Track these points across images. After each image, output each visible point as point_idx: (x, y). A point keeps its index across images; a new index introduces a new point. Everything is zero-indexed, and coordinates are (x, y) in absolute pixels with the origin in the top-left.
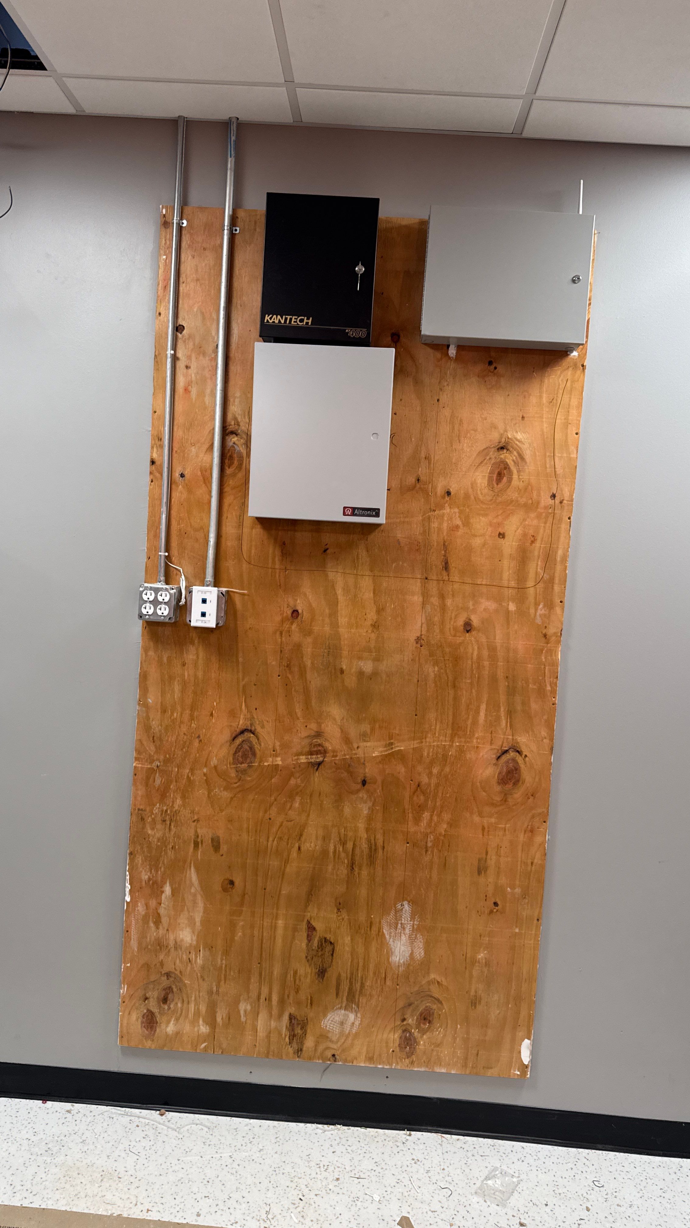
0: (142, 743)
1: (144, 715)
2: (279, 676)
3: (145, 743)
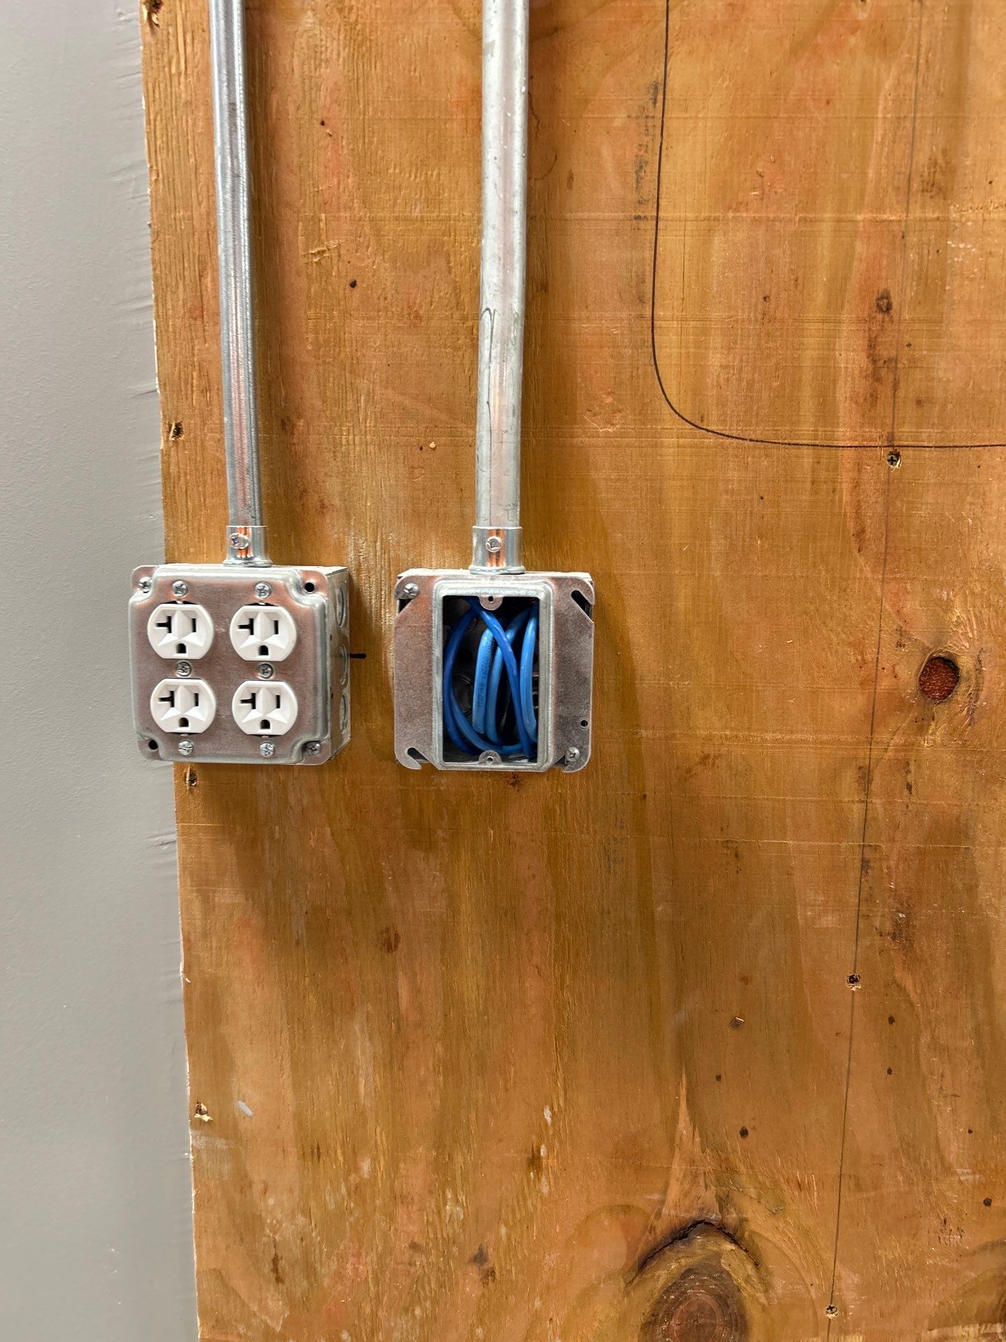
0: (225, 1285)
1: (226, 1168)
2: (853, 980)
3: (239, 1285)
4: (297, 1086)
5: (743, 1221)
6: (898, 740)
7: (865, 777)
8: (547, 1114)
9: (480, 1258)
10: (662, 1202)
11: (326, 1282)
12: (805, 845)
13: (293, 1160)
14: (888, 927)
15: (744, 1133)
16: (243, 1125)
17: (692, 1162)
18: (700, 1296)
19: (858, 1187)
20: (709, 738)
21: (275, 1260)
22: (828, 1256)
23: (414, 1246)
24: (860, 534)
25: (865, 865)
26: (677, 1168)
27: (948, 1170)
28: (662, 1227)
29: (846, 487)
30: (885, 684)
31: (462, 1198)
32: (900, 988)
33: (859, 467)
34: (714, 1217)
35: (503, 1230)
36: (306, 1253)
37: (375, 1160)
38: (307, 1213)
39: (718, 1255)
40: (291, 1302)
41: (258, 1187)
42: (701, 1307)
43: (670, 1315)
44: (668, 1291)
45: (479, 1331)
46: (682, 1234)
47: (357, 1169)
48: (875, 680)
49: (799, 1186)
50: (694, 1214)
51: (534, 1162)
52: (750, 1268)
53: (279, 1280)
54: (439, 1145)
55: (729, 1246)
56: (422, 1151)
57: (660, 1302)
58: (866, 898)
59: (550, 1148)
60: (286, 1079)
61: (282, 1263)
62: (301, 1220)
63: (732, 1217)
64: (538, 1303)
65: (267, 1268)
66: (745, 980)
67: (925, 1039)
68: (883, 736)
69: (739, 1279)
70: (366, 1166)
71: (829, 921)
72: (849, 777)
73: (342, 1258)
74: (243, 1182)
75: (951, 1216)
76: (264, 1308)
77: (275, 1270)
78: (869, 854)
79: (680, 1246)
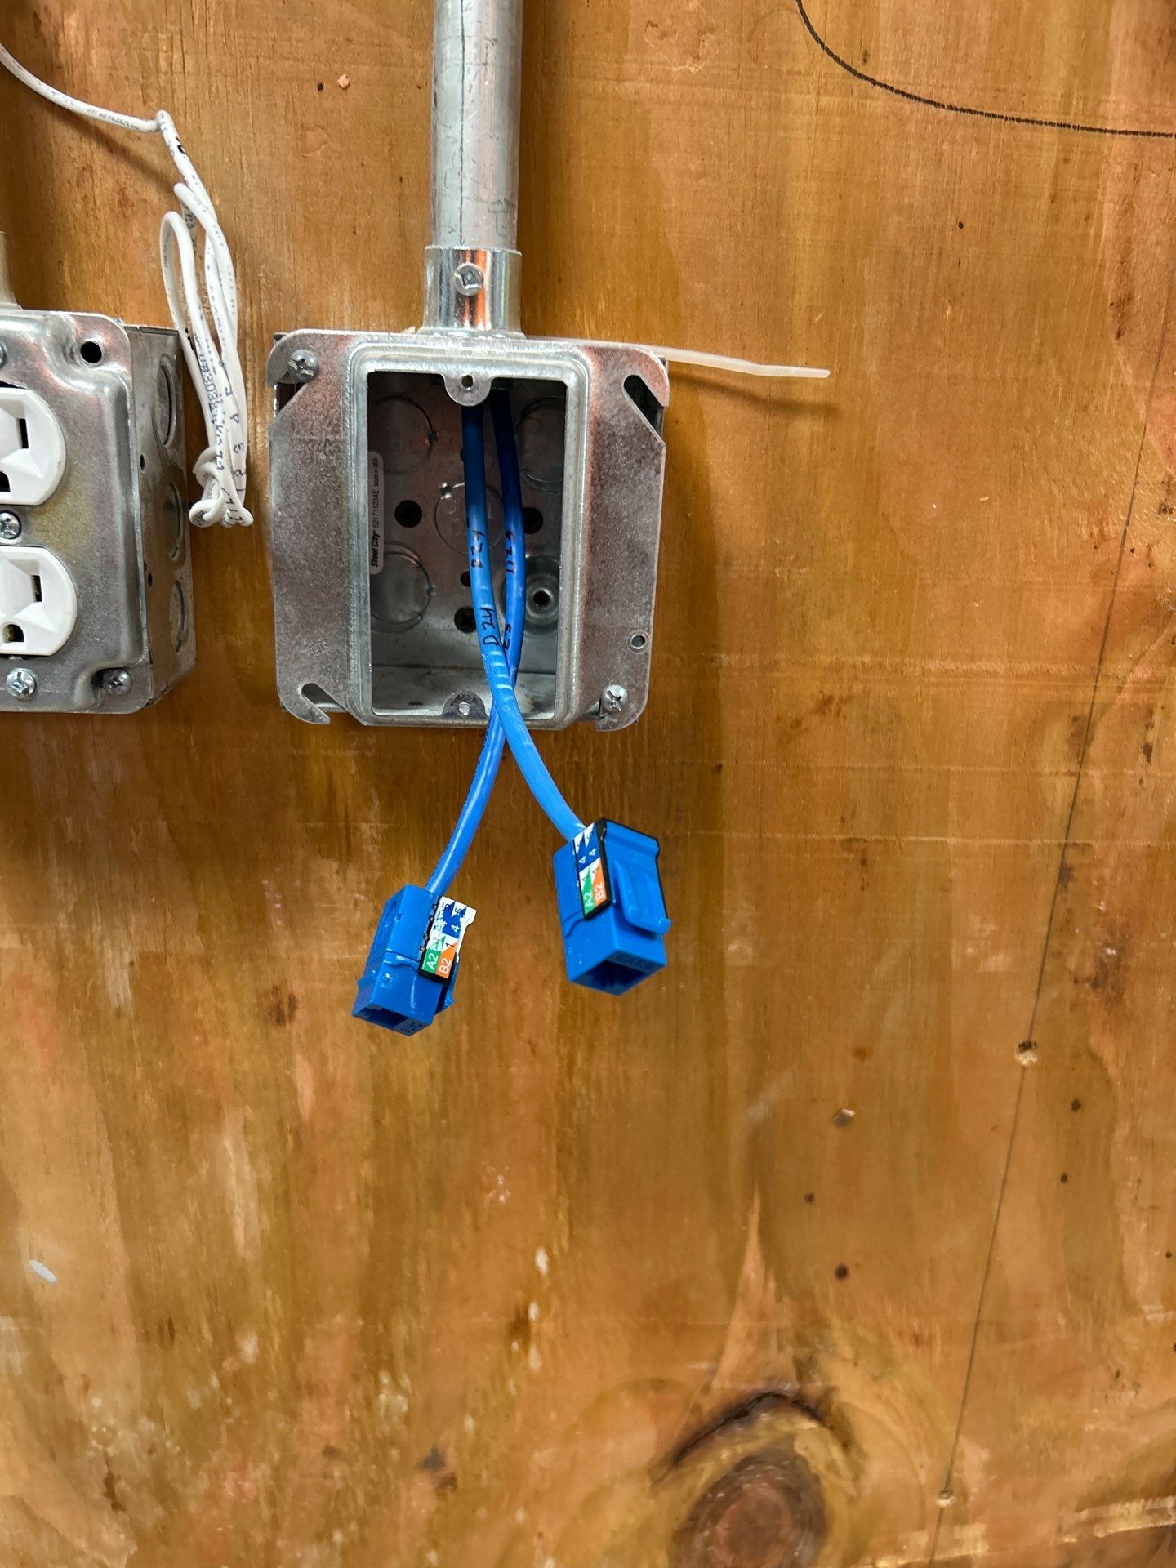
4: (129, 1234)
5: (829, 1391)
6: (1142, 673)
7: (1082, 734)
8: (541, 1260)
9: (434, 1462)
10: (713, 1372)
11: (193, 1507)
12: (975, 844)
13: (128, 1339)
14: (1089, 969)
15: (842, 1273)
16: (40, 1296)
17: (762, 1315)
18: (761, 1490)
19: (1002, 1336)
20: (836, 668)
21: (109, 1482)
22: (949, 1428)
23: (330, 1452)
24: (1123, 303)
25: (1065, 874)
26: (739, 1325)
27: (1131, 1307)
28: (709, 1405)
29: (1109, 209)
30: (1132, 577)
31: (405, 1382)
32: (1096, 1059)
33: (1136, 173)
34: (789, 1387)
35: (470, 1423)
36: (158, 1469)
37: (264, 1337)
38: (155, 1414)
39: (791, 1438)
40: (138, 1535)
41: (72, 1384)
42: (761, 1505)
43: (715, 1518)
44: (714, 1487)
45: (433, 1557)
46: (739, 1412)
47: (235, 1350)
48: (1118, 569)
49: (917, 1340)
50: (760, 1386)
51: (520, 1327)
52: (836, 1453)
53: (117, 1506)
54: (368, 1310)
55: (807, 1425)
56: (341, 1322)
57: (703, 1501)
58: (1060, 927)
59: (545, 1308)
60: (110, 1224)
61: (121, 1485)
62: (146, 1425)
63: (815, 1387)
64: (521, 1516)
65: (97, 1492)
66: (861, 1053)
67: (1122, 1131)
68: (1118, 666)
69: (818, 1465)
70: (249, 1347)
71: (998, 962)
72: (1057, 734)
73: (216, 1475)
74: (48, 1376)
75: (1127, 1366)
76: (95, 1543)
77: (110, 1493)
78: (1073, 858)
79: (738, 1428)
